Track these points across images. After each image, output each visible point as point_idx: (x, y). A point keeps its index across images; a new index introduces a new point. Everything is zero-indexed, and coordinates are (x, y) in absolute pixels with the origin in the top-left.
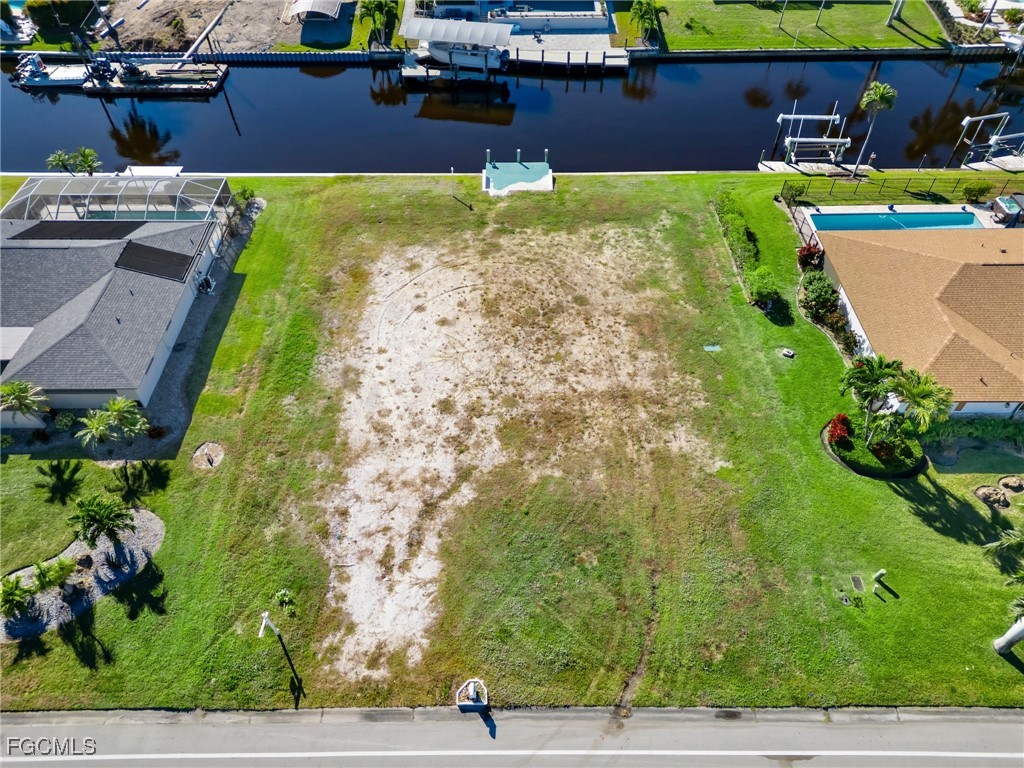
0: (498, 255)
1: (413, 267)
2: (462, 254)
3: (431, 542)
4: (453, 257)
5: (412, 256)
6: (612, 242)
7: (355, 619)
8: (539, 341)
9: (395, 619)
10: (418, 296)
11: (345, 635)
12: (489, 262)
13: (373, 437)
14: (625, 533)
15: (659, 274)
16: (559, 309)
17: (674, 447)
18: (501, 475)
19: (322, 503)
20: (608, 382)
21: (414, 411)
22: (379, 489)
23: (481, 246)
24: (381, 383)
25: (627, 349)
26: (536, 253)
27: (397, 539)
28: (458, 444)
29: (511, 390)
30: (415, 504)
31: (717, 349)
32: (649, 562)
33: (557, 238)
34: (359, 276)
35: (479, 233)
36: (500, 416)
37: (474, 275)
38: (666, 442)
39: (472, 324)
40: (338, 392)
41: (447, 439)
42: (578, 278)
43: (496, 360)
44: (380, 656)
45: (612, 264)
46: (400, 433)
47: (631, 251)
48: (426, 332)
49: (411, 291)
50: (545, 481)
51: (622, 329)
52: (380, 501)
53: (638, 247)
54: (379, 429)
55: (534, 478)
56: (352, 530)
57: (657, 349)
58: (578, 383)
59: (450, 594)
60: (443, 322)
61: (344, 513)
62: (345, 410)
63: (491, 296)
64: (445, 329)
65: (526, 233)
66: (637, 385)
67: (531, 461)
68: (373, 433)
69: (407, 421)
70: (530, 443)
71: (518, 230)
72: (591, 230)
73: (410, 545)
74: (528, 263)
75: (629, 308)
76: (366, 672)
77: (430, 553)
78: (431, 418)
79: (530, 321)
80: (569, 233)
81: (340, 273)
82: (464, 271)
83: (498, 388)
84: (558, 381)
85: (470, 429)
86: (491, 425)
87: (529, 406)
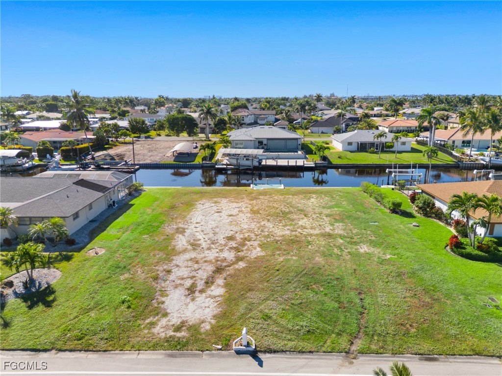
0: (258, 200)
2: (241, 200)
3: (220, 281)
4: (236, 200)
5: (216, 200)
6: (315, 198)
7: (168, 311)
8: (280, 220)
9: (194, 311)
10: (218, 209)
11: (161, 317)
12: (254, 202)
13: (189, 247)
14: (338, 279)
15: (340, 205)
17: (361, 251)
19: (157, 268)
20: (319, 231)
21: (213, 239)
22: (190, 263)
23: (250, 198)
24: (196, 232)
25: (328, 222)
26: (277, 200)
27: (199, 280)
28: (237, 249)
29: (267, 233)
30: (210, 268)
31: (377, 223)
32: (356, 289)
33: (287, 197)
34: (189, 205)
35: (249, 195)
36: (261, 241)
37: (247, 204)
38: (356, 249)
39: (245, 216)
40: (173, 234)
41: (231, 248)
42: (299, 205)
43: (258, 225)
44: (182, 326)
45: (315, 202)
46: (204, 245)
47: (325, 200)
48: (221, 218)
49: (215, 208)
50: (288, 260)
51: (325, 218)
52: (190, 267)
53: (328, 199)
54: (192, 245)
55: (281, 259)
56: (172, 277)
57: (344, 223)
58: (304, 232)
59: (230, 301)
60: (231, 216)
61: (169, 272)
62: (175, 239)
63: (255, 209)
65: (272, 196)
66: (335, 233)
67: (279, 254)
68: (189, 246)
69: (209, 242)
70: (279, 249)
71: (268, 195)
72: (304, 195)
73: (207, 283)
74: (273, 202)
75: (327, 212)
76: (172, 333)
77: (219, 285)
78: (222, 242)
79: (276, 215)
80: (293, 196)
81: (180, 204)
82: (242, 203)
83: (260, 233)
84: (292, 231)
85: (244, 245)
86: (256, 243)
87: (277, 238)
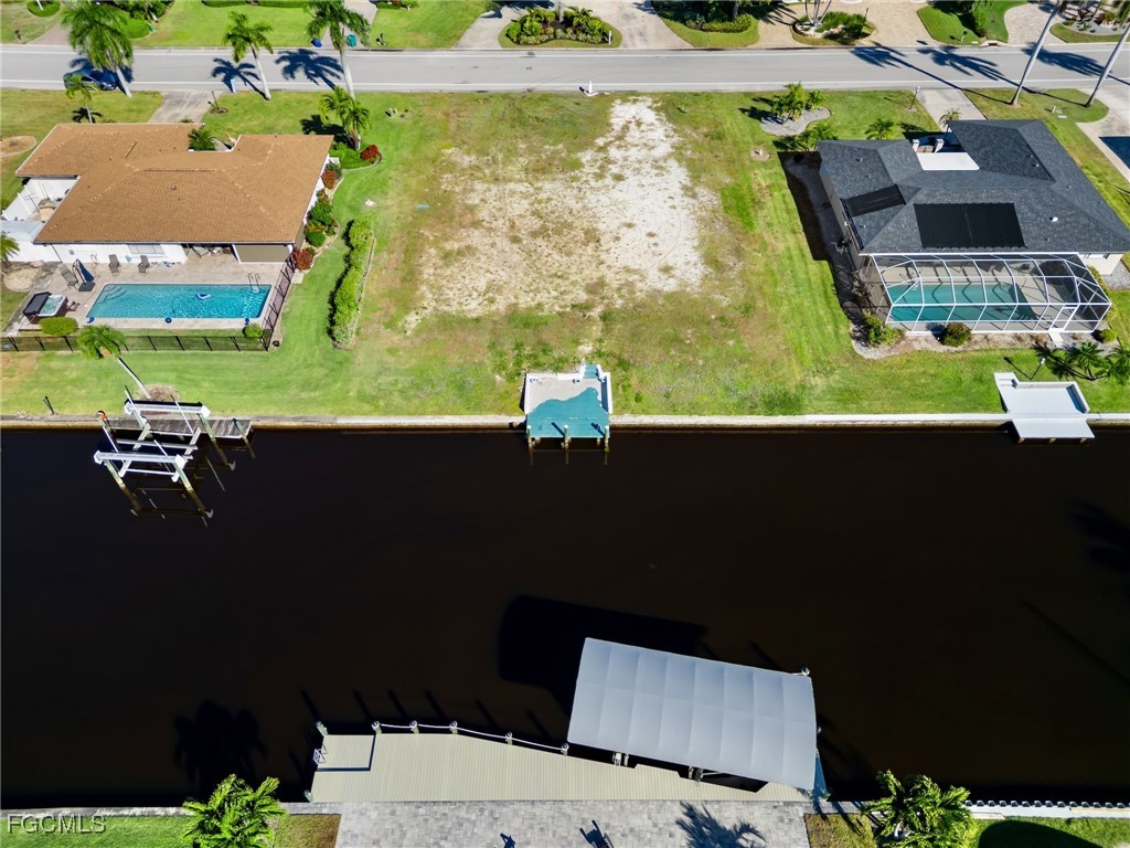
0: (588, 281)
1: (666, 270)
2: (623, 282)
4: (630, 279)
5: (671, 280)
6: (475, 294)
8: (553, 212)
10: (656, 244)
12: (596, 275)
15: (440, 263)
16: (534, 234)
17: (473, 157)
18: (583, 147)
20: (506, 187)
21: (639, 175)
23: (606, 292)
25: (487, 205)
26: (551, 283)
28: (608, 161)
29: (574, 184)
33: (529, 299)
34: (711, 260)
35: (607, 305)
37: (609, 263)
39: (607, 224)
41: (615, 163)
43: (586, 201)
45: (482, 271)
46: (647, 167)
47: (459, 286)
48: (642, 219)
50: (555, 144)
51: (486, 218)
53: (451, 289)
55: (560, 146)
57: (465, 205)
60: (630, 226)
63: (592, 245)
64: (628, 221)
65: (560, 307)
69: (643, 171)
71: (568, 309)
72: (493, 308)
74: (559, 274)
75: (476, 233)
78: (627, 173)
80: (515, 305)
81: (732, 264)
84: (540, 189)
85: (601, 167)
86: (586, 169)
87: (562, 176)
